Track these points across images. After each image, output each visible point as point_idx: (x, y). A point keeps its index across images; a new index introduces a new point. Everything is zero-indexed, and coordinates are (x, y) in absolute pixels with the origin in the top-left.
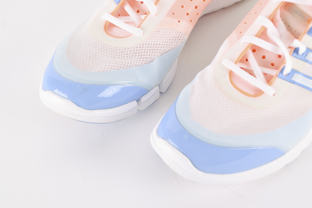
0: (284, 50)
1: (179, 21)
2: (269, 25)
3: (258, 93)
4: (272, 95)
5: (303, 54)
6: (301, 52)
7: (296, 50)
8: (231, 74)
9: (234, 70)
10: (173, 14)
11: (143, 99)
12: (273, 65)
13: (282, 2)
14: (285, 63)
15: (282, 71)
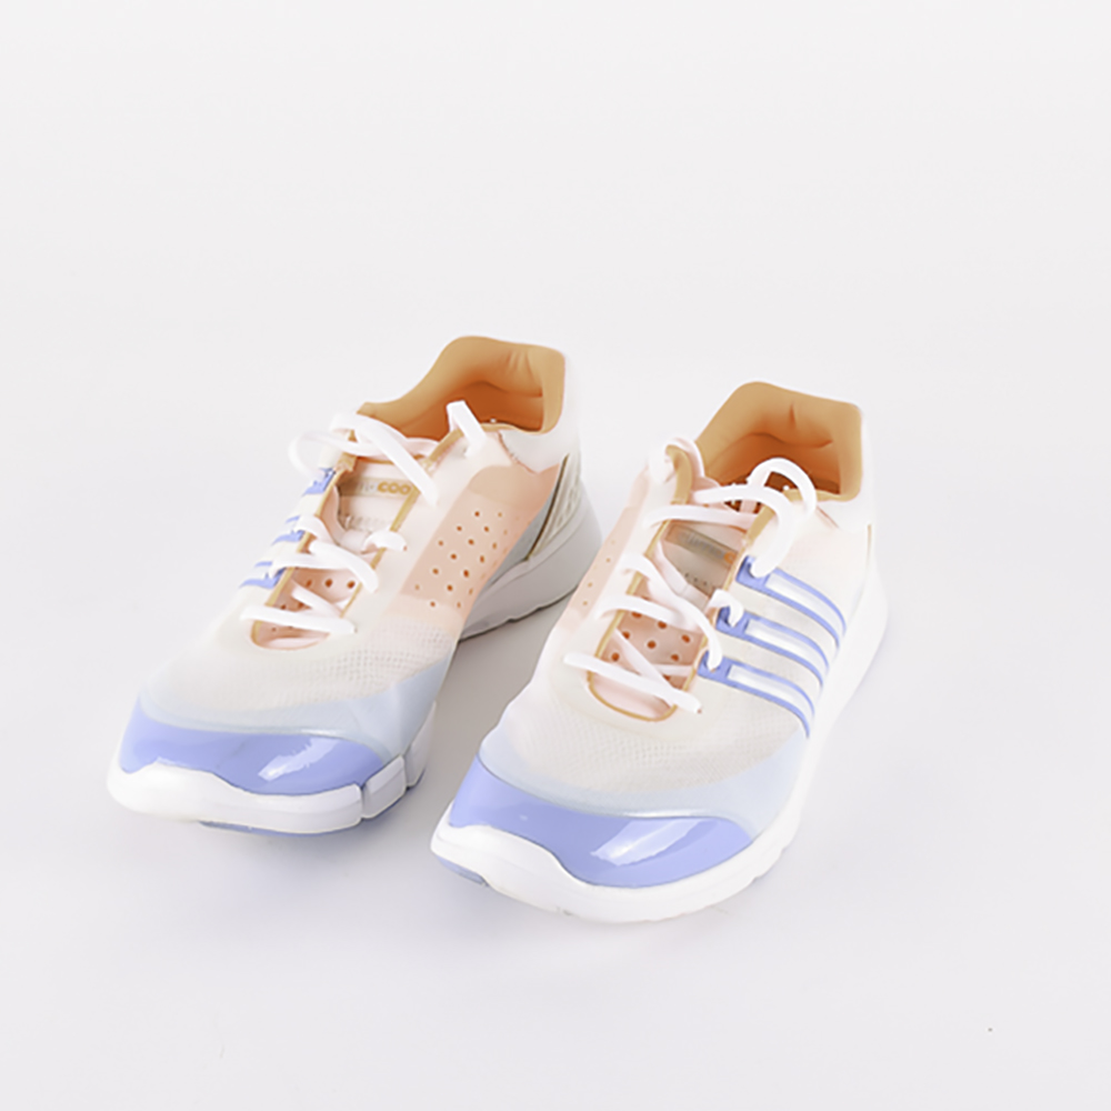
0: (695, 619)
1: (433, 604)
2: (648, 569)
3: (664, 710)
4: (695, 711)
5: (738, 624)
6: (734, 618)
7: (723, 614)
8: (591, 676)
9: (594, 670)
10: (417, 587)
11: (374, 784)
12: (675, 658)
13: (664, 522)
14: (706, 644)
15: (704, 661)
